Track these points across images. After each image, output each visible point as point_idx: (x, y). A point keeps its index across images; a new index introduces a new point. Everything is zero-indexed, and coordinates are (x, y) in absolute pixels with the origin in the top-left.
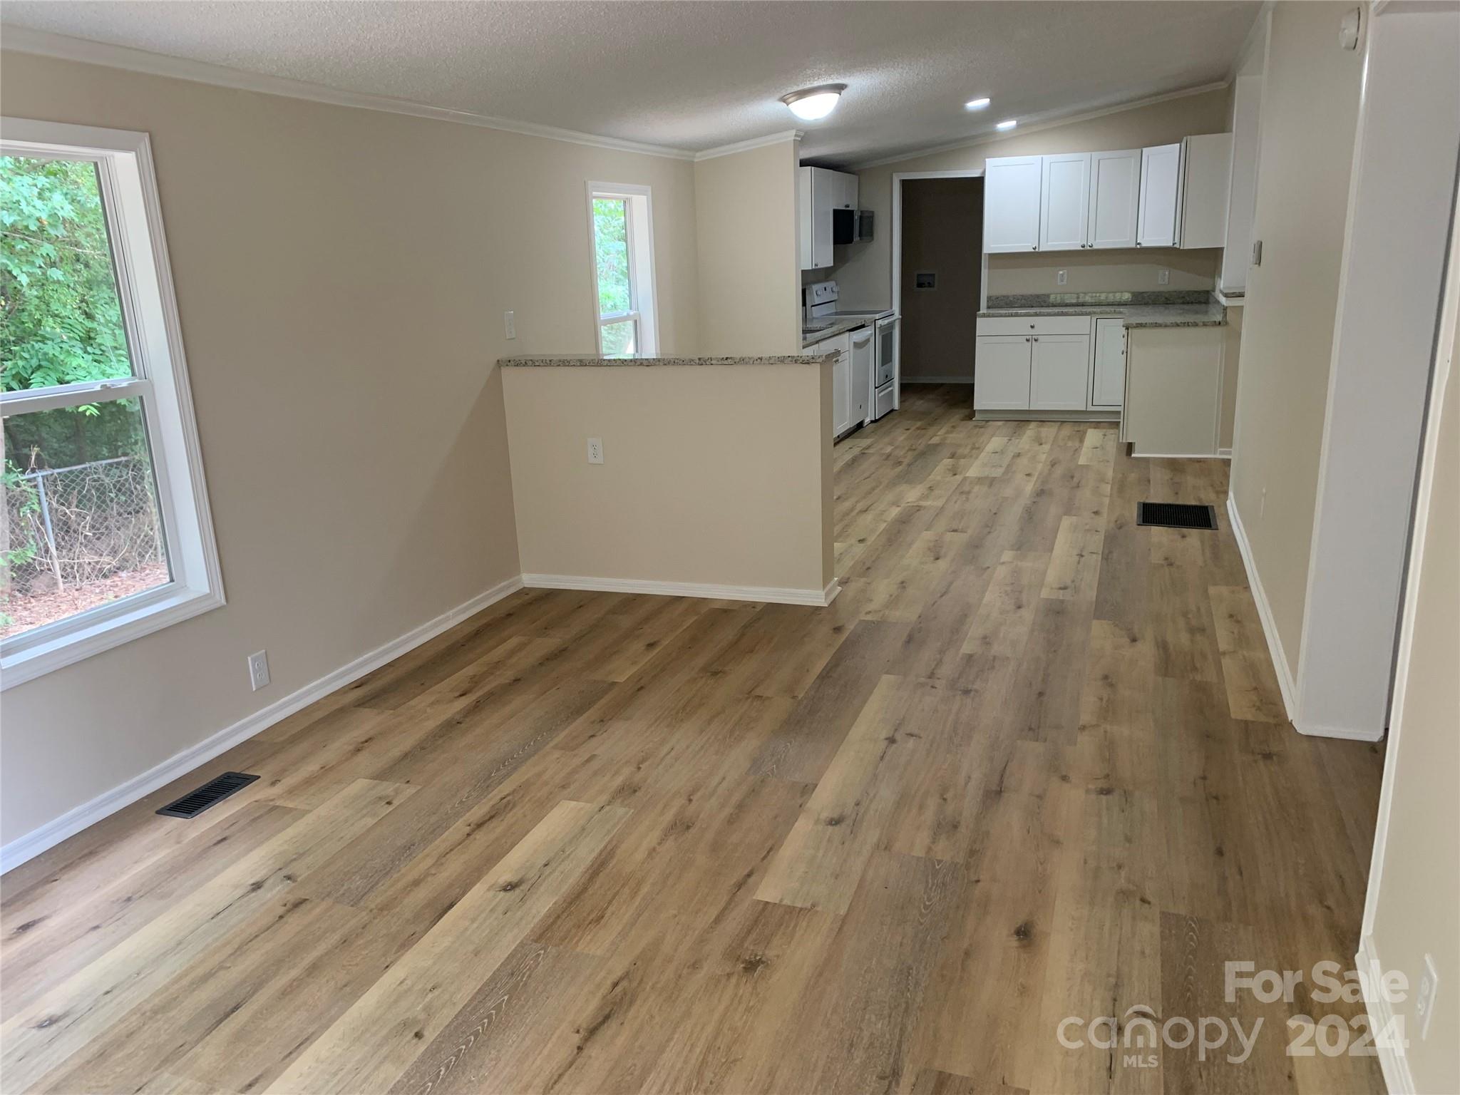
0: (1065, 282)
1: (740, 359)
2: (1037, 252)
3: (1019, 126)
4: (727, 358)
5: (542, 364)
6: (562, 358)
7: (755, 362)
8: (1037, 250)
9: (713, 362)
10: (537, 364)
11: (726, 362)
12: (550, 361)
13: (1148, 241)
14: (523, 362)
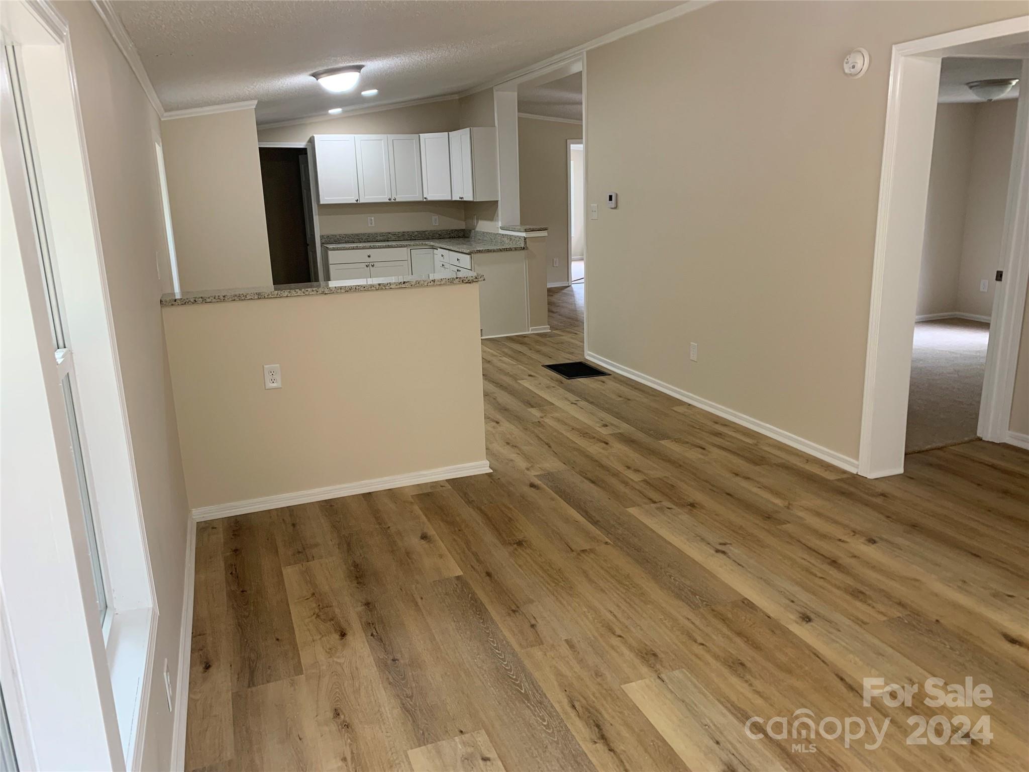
0: (373, 225)
1: (416, 281)
2: (359, 204)
3: (344, 112)
4: (404, 283)
5: (214, 300)
6: (237, 293)
7: (429, 284)
8: (358, 202)
9: (392, 286)
10: (208, 300)
11: (403, 286)
12: (224, 297)
13: (432, 196)
14: (192, 300)
